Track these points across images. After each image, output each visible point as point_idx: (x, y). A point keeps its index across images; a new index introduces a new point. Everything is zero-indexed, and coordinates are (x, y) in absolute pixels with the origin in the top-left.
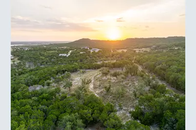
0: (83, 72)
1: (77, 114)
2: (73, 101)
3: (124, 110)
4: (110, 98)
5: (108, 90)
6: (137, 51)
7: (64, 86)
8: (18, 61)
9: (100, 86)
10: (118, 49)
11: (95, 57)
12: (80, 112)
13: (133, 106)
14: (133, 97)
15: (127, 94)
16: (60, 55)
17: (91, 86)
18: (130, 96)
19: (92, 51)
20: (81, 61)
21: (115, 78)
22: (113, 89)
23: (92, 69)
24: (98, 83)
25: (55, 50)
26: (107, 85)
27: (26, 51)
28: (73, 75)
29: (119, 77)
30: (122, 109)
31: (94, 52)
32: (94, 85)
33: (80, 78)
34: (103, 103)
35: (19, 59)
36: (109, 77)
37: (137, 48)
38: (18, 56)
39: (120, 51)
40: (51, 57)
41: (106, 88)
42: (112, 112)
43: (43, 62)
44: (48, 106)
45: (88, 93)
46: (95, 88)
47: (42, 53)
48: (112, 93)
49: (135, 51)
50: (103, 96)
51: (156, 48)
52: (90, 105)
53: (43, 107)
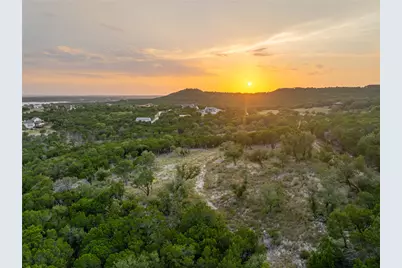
0: (183, 154)
1: (155, 254)
2: (148, 218)
3: (285, 247)
4: (245, 213)
5: (240, 193)
6: (302, 112)
7: (135, 183)
8: (52, 132)
9: (220, 183)
10: (260, 109)
11: (210, 124)
12: (163, 250)
13: (311, 238)
14: (306, 212)
15: (291, 204)
16: (138, 119)
17: (200, 184)
18: (299, 211)
19: (204, 113)
20: (181, 131)
21: (257, 166)
22: (254, 193)
23: (204, 147)
24: (216, 177)
25: (128, 110)
26: (239, 181)
27: (70, 111)
28: (159, 160)
29: (267, 164)
30: (278, 244)
31: (209, 113)
32: (206, 180)
33: (174, 166)
34: (228, 226)
35: (53, 128)
36: (241, 163)
37: (301, 107)
38: (53, 121)
39: (264, 113)
40: (119, 123)
41: (234, 187)
42: (253, 252)
43: (101, 134)
44: (86, 230)
45: (191, 200)
46: (208, 188)
47: (102, 115)
48: (252, 202)
49: (297, 113)
50: (227, 209)
51: (343, 107)
52: (191, 230)
53: (75, 230)
